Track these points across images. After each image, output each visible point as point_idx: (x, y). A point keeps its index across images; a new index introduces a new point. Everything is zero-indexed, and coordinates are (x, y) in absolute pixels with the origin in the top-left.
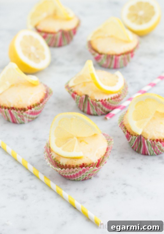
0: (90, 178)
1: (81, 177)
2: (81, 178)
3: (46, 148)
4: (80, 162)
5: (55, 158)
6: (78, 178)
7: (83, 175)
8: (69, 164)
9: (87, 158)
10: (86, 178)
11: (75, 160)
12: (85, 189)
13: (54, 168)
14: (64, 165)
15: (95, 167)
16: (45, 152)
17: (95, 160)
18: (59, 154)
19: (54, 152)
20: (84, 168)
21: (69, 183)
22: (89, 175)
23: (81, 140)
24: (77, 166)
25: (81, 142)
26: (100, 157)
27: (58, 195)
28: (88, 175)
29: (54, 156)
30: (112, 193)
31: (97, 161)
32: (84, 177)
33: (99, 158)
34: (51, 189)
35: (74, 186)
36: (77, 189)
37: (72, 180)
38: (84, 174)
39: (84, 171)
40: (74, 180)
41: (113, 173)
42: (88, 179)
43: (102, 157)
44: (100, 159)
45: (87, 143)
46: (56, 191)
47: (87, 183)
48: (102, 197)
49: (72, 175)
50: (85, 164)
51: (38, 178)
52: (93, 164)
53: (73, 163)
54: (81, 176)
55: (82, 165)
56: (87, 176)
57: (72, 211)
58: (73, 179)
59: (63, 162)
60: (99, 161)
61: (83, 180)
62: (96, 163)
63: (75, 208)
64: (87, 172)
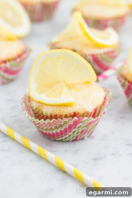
0: (83, 139)
1: (71, 135)
2: (71, 137)
3: (23, 99)
4: (70, 111)
5: (36, 108)
6: (67, 136)
7: (74, 132)
8: (55, 114)
9: (79, 105)
10: (77, 137)
11: (63, 108)
12: (76, 151)
13: (34, 120)
14: (48, 114)
15: (91, 117)
16: (23, 103)
17: (90, 109)
18: (41, 101)
19: (35, 101)
20: (75, 118)
21: (55, 144)
22: (82, 131)
23: (70, 87)
24: (66, 116)
25: (70, 88)
26: (97, 106)
27: (41, 157)
28: (80, 131)
29: (35, 105)
30: (113, 154)
31: (93, 111)
32: (76, 135)
33: (95, 108)
34: (30, 150)
35: (61, 148)
36: (66, 151)
37: (58, 141)
38: (76, 129)
39: (76, 123)
40: (62, 141)
41: (113, 133)
42: (79, 140)
43: (99, 106)
44: (97, 108)
45: (79, 90)
46: (38, 153)
47: (79, 145)
48: (100, 159)
49: (59, 131)
50: (76, 113)
51: (13, 139)
52: (88, 113)
53: (60, 112)
54: (71, 133)
55: (73, 114)
56: (79, 134)
57: (60, 175)
58: (60, 139)
59: (47, 111)
60: (95, 110)
61: (73, 141)
62: (91, 112)
63: (65, 172)
64: (80, 127)
